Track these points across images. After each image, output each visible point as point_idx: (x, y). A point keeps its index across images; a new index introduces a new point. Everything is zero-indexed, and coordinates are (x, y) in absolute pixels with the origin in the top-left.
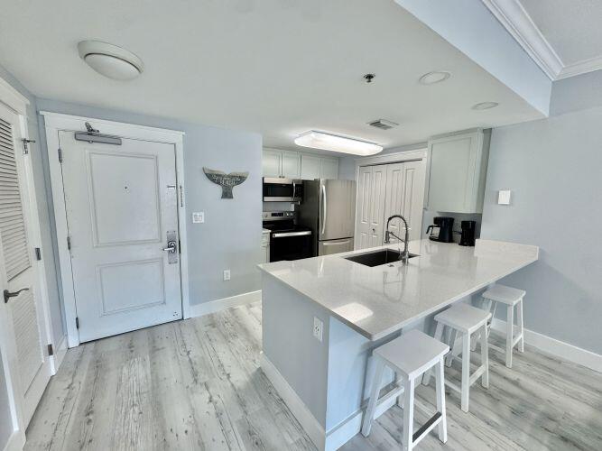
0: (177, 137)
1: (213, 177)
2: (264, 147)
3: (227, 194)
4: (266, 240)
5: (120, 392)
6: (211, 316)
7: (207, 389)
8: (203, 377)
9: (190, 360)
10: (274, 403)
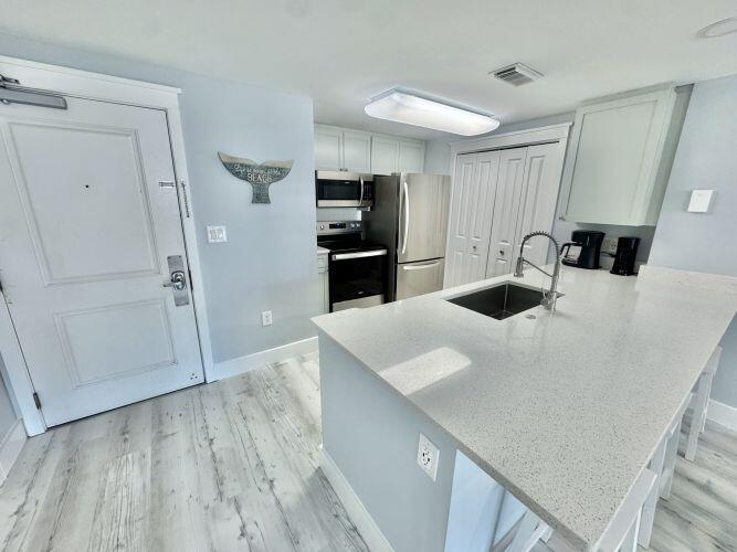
0: (168, 97)
1: (236, 169)
2: (315, 122)
3: (260, 197)
4: (324, 263)
5: (98, 520)
6: (246, 377)
7: (238, 509)
8: (232, 489)
9: (213, 455)
10: (342, 535)
